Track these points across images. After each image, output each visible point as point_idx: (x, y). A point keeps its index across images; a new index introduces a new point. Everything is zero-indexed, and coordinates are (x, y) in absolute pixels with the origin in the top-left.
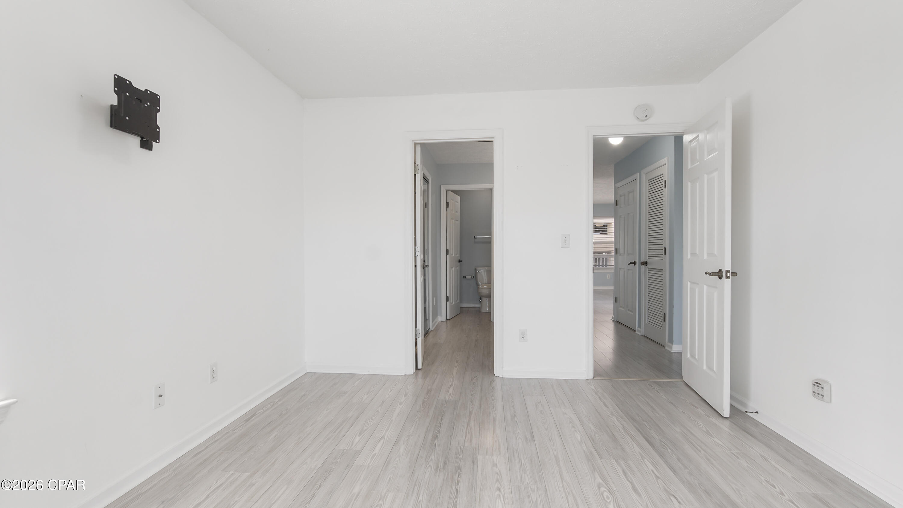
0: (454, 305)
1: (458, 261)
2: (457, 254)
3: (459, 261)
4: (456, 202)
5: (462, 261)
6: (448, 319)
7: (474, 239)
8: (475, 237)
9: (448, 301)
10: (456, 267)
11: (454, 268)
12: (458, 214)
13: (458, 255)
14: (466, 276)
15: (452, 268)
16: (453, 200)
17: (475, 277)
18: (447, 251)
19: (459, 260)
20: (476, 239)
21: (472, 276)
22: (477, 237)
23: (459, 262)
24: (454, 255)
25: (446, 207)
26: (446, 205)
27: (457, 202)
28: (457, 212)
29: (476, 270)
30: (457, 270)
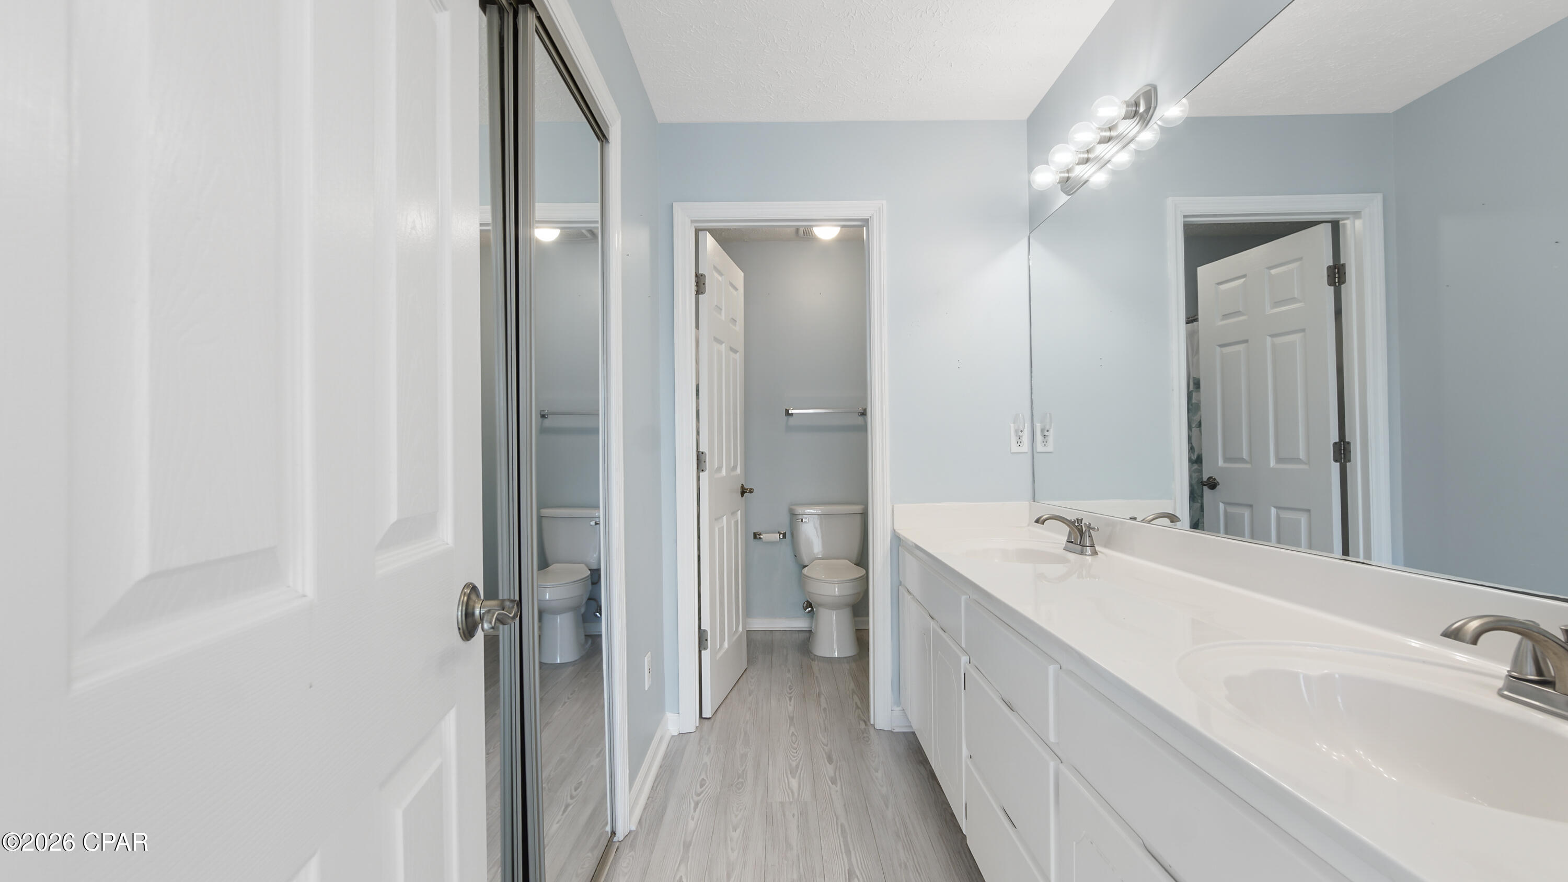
0: (728, 649)
1: (740, 490)
2: (735, 468)
3: (743, 492)
4: (731, 284)
5: (751, 491)
6: (704, 716)
7: (785, 418)
8: (790, 412)
9: (705, 649)
10: (734, 513)
11: (725, 518)
12: (739, 328)
13: (739, 471)
14: (760, 535)
15: (718, 519)
16: (721, 274)
17: (788, 535)
18: (700, 458)
19: (742, 486)
20: (791, 418)
21: (780, 533)
22: (793, 411)
23: (742, 495)
24: (724, 473)
25: (694, 293)
26: (694, 284)
27: (736, 289)
28: (734, 321)
29: (793, 515)
30: (736, 522)
